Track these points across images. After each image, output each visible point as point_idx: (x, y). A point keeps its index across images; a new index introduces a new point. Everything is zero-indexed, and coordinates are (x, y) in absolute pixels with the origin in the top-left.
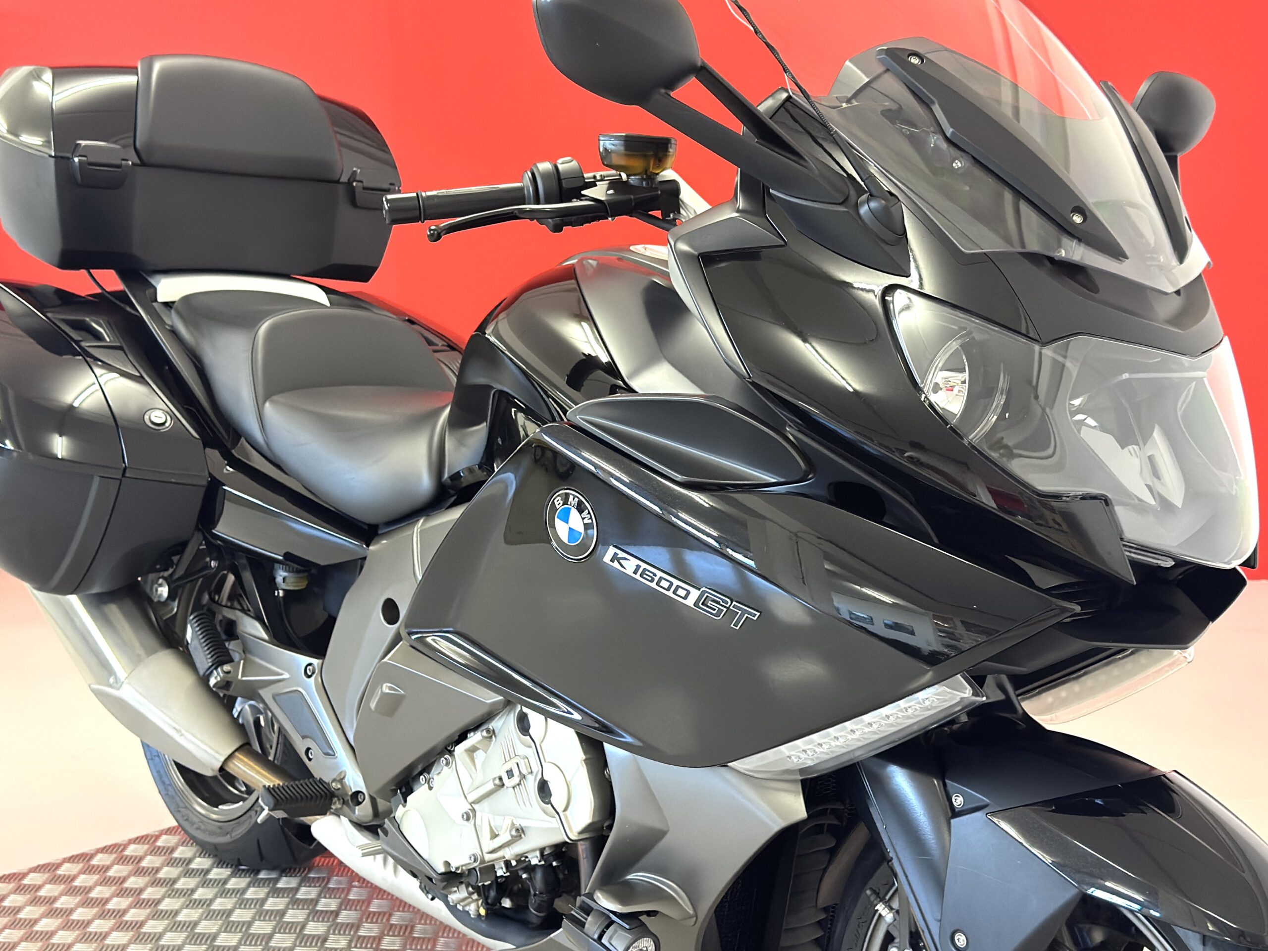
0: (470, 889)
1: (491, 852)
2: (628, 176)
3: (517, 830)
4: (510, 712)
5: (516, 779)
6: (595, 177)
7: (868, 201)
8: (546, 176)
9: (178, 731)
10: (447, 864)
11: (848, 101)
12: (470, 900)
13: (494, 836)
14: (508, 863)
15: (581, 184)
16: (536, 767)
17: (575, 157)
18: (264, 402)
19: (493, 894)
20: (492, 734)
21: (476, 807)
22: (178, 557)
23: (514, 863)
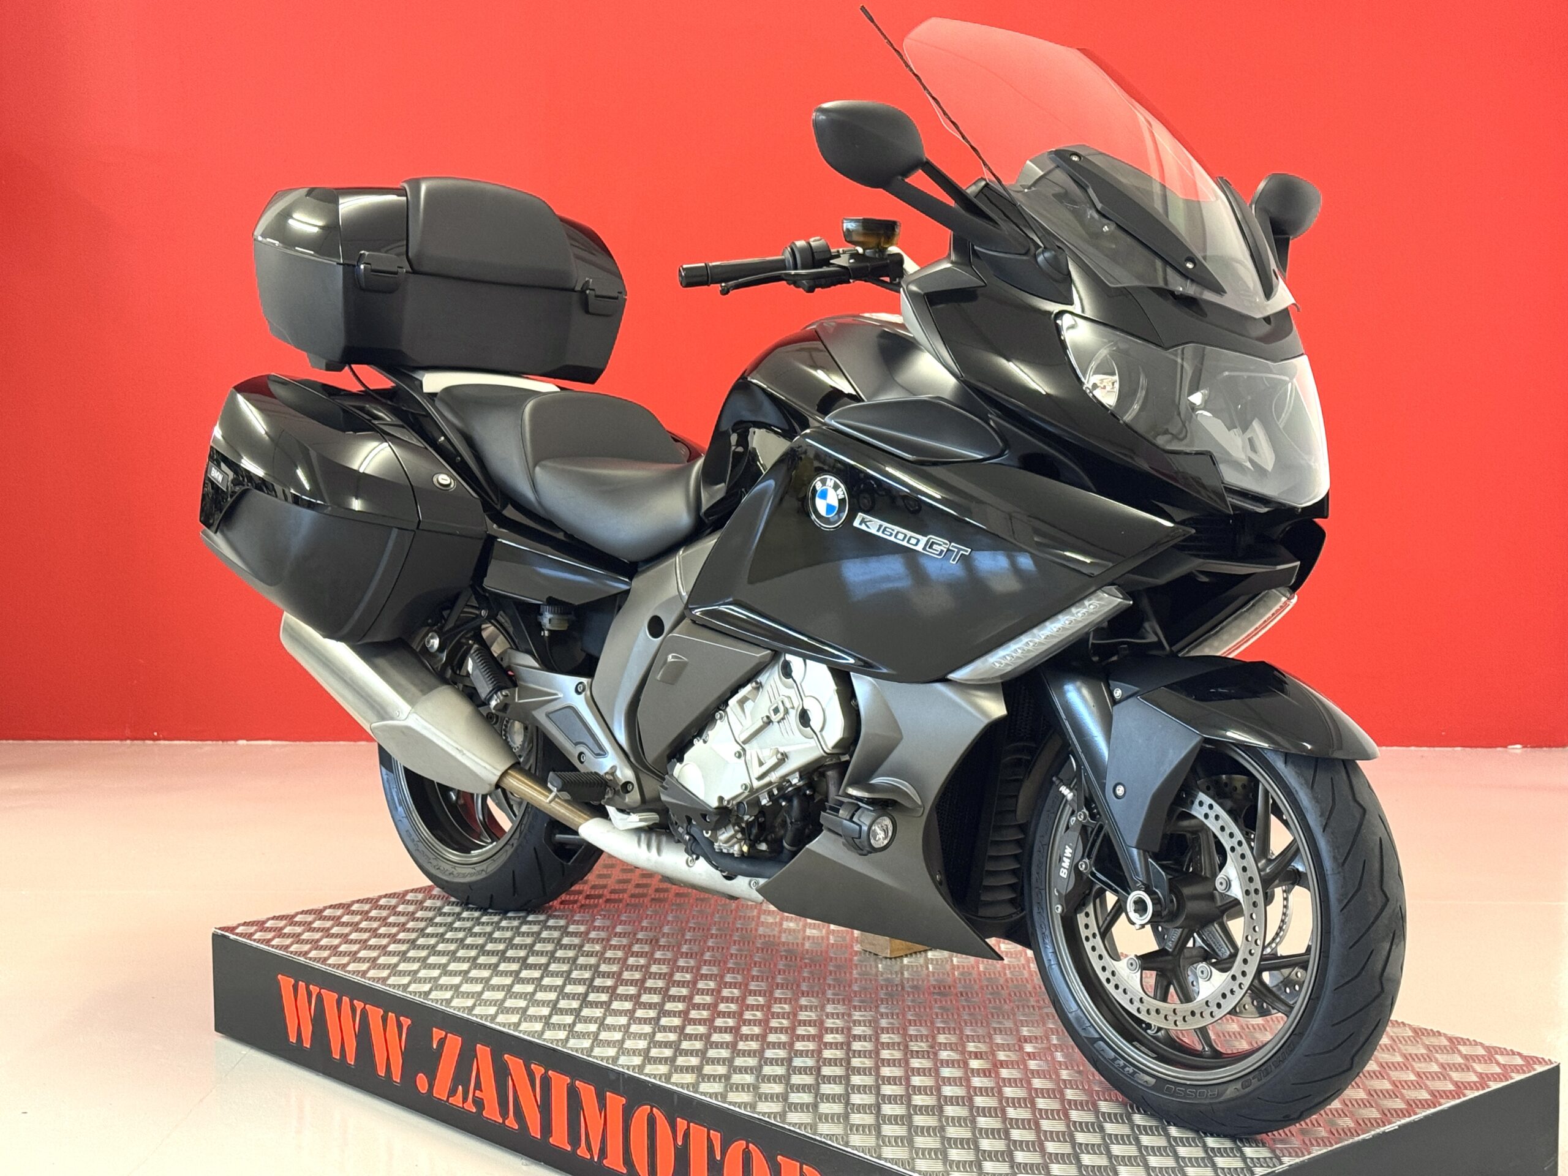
0: (737, 828)
1: (760, 778)
2: (864, 250)
3: (782, 754)
4: (774, 666)
5: (780, 715)
6: (838, 252)
7: (1043, 252)
8: (802, 250)
9: (460, 751)
10: (721, 799)
11: (1029, 188)
12: (735, 840)
13: (761, 764)
14: (771, 794)
15: (829, 256)
16: (797, 702)
17: (823, 236)
18: (535, 467)
19: (755, 831)
20: (759, 686)
21: (746, 747)
22: (448, 612)
23: (776, 792)
